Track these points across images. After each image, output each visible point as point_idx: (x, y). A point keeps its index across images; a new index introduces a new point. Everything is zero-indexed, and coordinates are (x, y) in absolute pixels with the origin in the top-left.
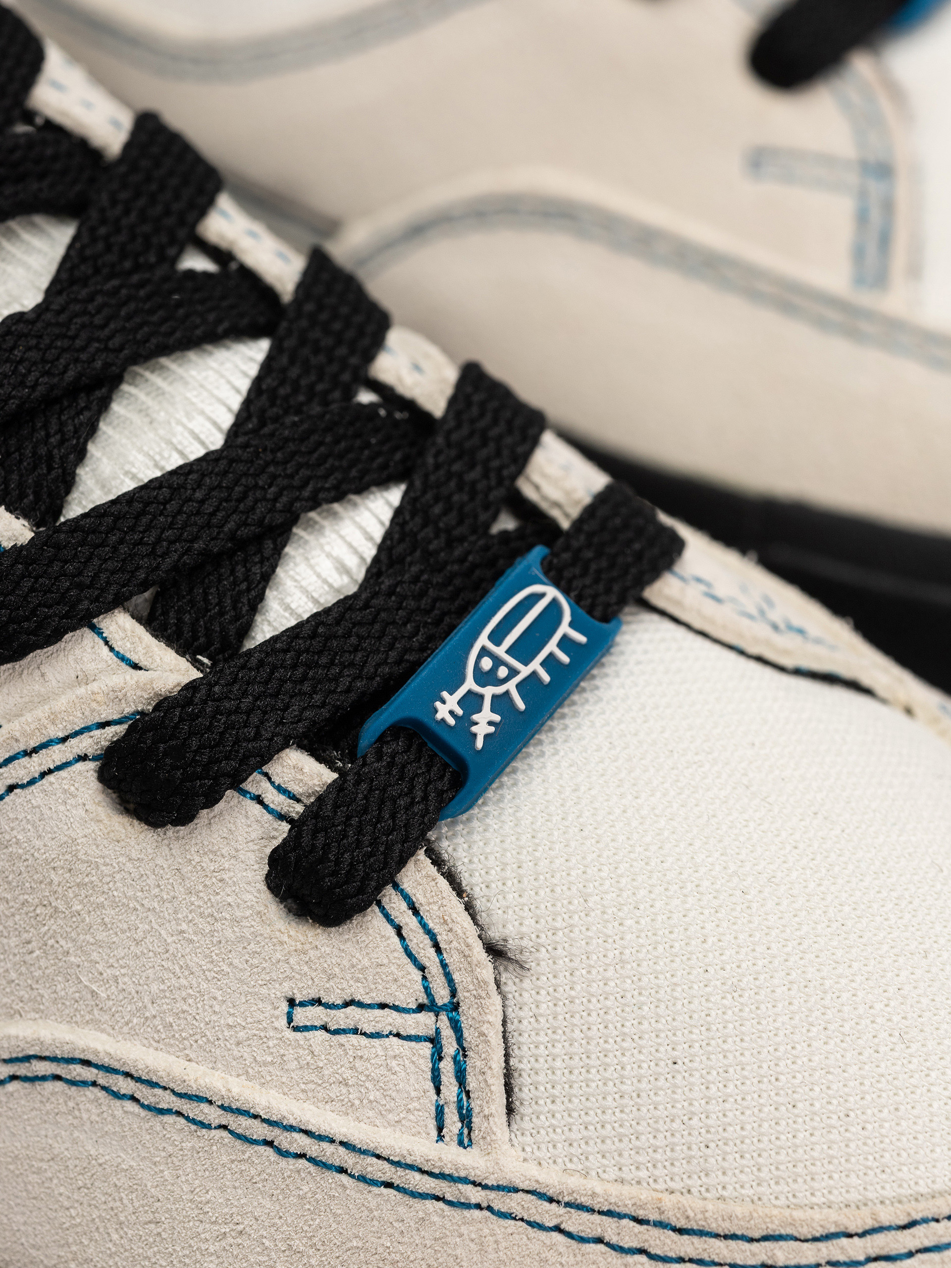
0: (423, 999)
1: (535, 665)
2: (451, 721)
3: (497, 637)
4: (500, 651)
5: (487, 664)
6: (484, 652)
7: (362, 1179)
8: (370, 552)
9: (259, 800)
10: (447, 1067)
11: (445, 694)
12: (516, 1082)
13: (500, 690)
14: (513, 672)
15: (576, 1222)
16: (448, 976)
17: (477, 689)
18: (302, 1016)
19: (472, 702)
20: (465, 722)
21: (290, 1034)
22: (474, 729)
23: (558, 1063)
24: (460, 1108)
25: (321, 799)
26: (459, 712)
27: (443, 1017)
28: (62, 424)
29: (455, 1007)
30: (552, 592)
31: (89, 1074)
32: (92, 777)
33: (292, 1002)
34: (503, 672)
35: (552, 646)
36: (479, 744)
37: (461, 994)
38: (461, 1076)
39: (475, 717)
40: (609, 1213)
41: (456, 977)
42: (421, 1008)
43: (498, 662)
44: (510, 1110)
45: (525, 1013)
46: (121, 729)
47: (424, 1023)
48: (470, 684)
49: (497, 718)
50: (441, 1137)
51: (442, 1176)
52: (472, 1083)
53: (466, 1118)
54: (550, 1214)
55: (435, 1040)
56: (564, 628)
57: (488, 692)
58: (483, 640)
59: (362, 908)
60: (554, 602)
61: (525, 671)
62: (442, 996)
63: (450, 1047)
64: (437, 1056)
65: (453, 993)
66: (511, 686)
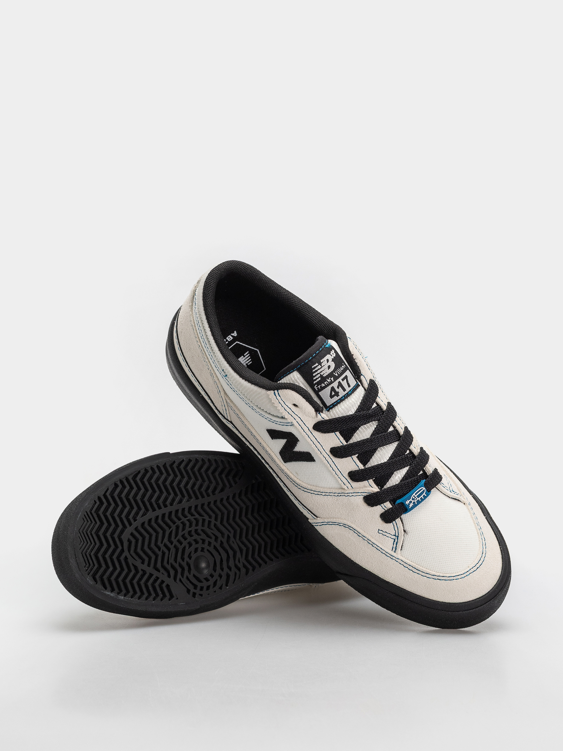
0: (395, 534)
1: (419, 498)
2: (407, 504)
3: (416, 494)
4: (416, 496)
5: (414, 497)
6: (414, 496)
7: (382, 552)
8: (403, 476)
9: (382, 506)
10: (395, 543)
11: (408, 500)
12: (403, 546)
13: (414, 501)
14: (417, 499)
15: (405, 565)
16: (398, 534)
18: (380, 532)
19: (411, 502)
20: (409, 504)
21: (378, 533)
22: (410, 505)
23: (408, 546)
24: (395, 548)
25: (389, 509)
26: (409, 503)
27: (396, 537)
28: (370, 454)
29: (398, 536)
30: (424, 488)
31: (352, 529)
32: (362, 498)
33: (379, 530)
34: (415, 499)
35: (422, 496)
36: (410, 508)
37: (399, 535)
38: (397, 544)
39: (410, 504)
40: (409, 565)
41: (399, 533)
42: (394, 535)
43: (415, 497)
44: (401, 550)
45: (406, 539)
46: (368, 494)
47: (394, 537)
48: (411, 500)
49: (413, 505)
50: (392, 550)
51: (391, 555)
52: (397, 546)
53: (396, 549)
54: (402, 563)
55: (395, 539)
56: (424, 494)
58: (414, 494)
59: (390, 523)
60: (424, 490)
61: (418, 499)
62: (397, 535)
63: (396, 541)
64: (394, 541)
65: (398, 535)
66: (416, 501)
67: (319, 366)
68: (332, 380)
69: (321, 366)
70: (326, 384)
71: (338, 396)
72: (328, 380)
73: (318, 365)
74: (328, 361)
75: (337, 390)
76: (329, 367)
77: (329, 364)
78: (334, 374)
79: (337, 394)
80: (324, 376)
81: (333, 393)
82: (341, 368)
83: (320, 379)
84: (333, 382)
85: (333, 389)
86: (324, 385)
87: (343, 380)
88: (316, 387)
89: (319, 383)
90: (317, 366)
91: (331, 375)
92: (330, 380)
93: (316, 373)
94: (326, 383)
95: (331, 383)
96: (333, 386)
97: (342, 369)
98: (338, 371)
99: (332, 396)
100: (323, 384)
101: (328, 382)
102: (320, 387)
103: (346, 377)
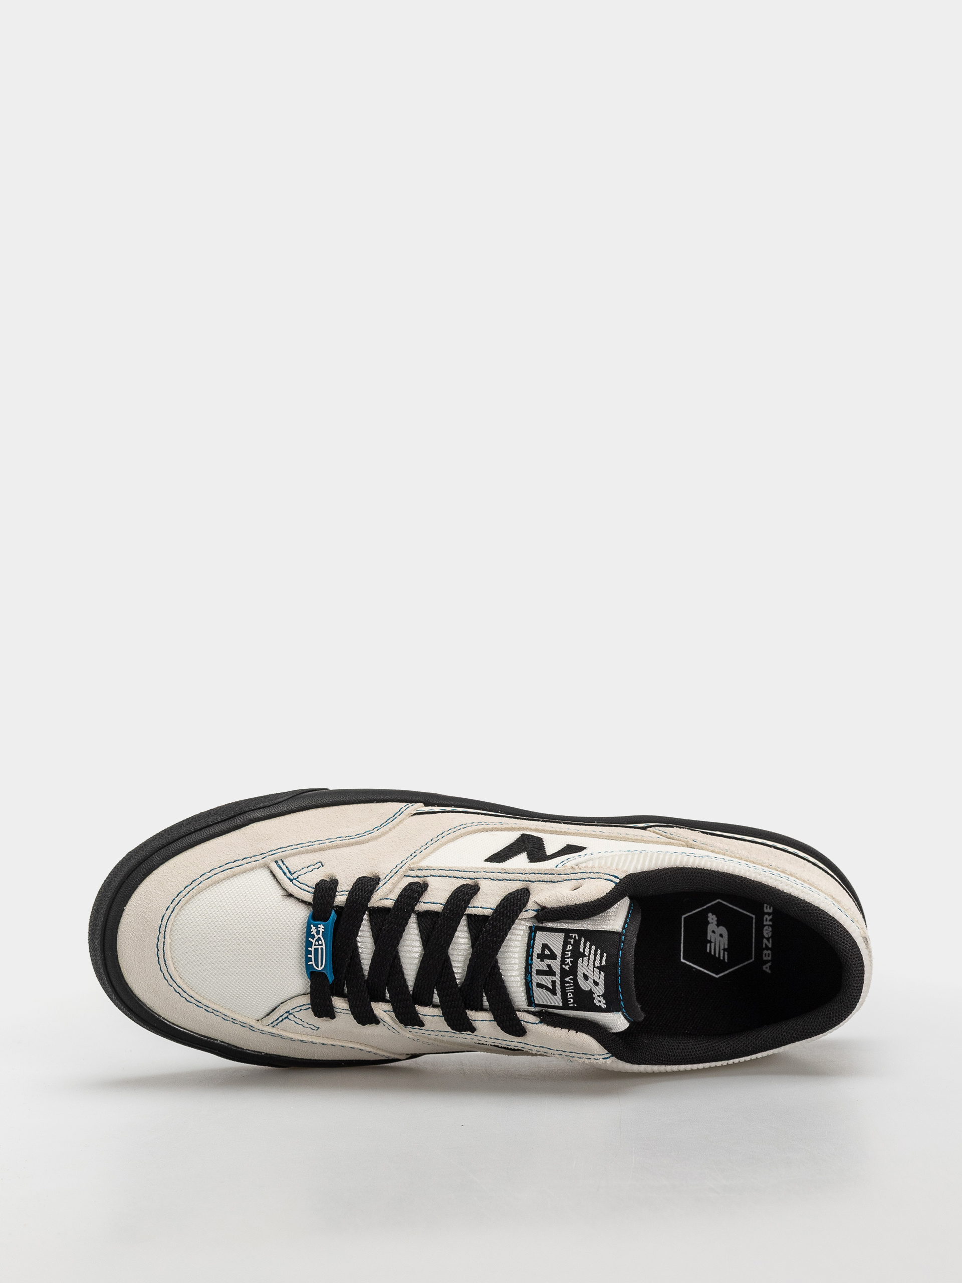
1: (312, 950)
2: (319, 926)
3: (322, 949)
4: (320, 947)
5: (320, 942)
6: (322, 945)
9: (346, 891)
10: (287, 871)
11: (323, 930)
12: (273, 877)
13: (315, 939)
14: (315, 945)
15: (248, 860)
17: (319, 936)
18: (320, 864)
19: (318, 932)
20: (317, 928)
21: (321, 860)
22: (315, 928)
23: (268, 885)
24: (280, 866)
26: (319, 929)
27: (292, 878)
29: (291, 881)
30: (320, 969)
32: (380, 876)
33: (323, 866)
34: (317, 943)
35: (312, 956)
36: (312, 926)
38: (284, 871)
39: (316, 930)
42: (298, 877)
43: (319, 945)
44: (271, 871)
45: (279, 888)
46: (378, 887)
47: (295, 876)
48: (320, 936)
49: (312, 933)
50: (281, 859)
52: (281, 872)
55: (292, 874)
56: (313, 963)
57: (317, 937)
58: (324, 947)
60: (318, 968)
61: (314, 947)
63: (288, 874)
64: (290, 872)
65: (293, 883)
66: (313, 941)
67: (599, 965)
68: (566, 965)
69: (596, 966)
70: (566, 953)
71: (539, 956)
72: (570, 959)
73: (601, 963)
74: (596, 983)
75: (547, 961)
76: (586, 977)
77: (590, 981)
78: (571, 977)
79: (542, 957)
80: (580, 960)
81: (547, 952)
82: (572, 996)
83: (581, 950)
84: (561, 965)
85: (553, 956)
86: (568, 949)
87: (554, 982)
88: (575, 936)
89: (577, 944)
90: (601, 960)
91: (573, 970)
92: (568, 964)
93: (593, 952)
94: (568, 954)
95: (563, 961)
96: (556, 960)
97: (569, 997)
98: (571, 986)
99: (545, 946)
100: (571, 947)
101: (568, 958)
102: (571, 942)
103: (553, 992)
